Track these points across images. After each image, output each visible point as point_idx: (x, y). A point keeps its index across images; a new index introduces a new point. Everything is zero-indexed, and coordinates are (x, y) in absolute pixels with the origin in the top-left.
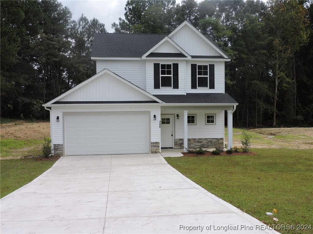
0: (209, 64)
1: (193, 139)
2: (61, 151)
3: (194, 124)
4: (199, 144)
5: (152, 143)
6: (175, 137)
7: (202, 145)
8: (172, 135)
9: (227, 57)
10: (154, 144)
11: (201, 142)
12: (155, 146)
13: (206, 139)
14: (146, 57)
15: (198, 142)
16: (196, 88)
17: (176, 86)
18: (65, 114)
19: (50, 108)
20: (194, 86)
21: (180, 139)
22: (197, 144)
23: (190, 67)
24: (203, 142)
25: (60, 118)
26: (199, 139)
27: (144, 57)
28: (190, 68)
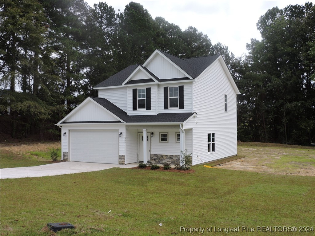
0: (179, 86)
1: (165, 155)
2: (67, 158)
3: (166, 141)
4: (170, 160)
5: (120, 156)
6: (151, 153)
7: (173, 161)
8: (149, 151)
9: (191, 78)
10: (121, 156)
11: (172, 159)
12: (122, 159)
13: (176, 156)
14: (125, 84)
15: (170, 158)
16: (168, 109)
17: (149, 108)
18: (69, 131)
19: (61, 126)
20: (166, 107)
21: (155, 155)
22: (169, 160)
23: (163, 89)
24: (173, 159)
25: (67, 133)
26: (170, 156)
27: (123, 85)
28: (163, 91)
